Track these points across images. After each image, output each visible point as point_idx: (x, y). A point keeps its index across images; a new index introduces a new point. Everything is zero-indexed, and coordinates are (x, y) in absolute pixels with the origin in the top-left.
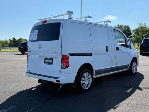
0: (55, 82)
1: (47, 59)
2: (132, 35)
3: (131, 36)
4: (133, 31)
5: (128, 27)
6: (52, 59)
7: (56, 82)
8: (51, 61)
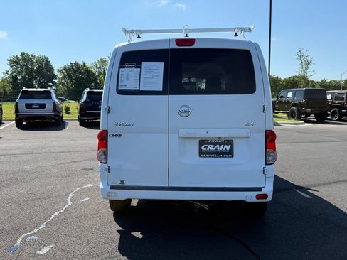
0: (254, 200)
1: (211, 143)
2: (56, 81)
3: (54, 83)
4: (59, 71)
5: (47, 61)
6: (230, 142)
7: (256, 200)
8: (227, 148)
